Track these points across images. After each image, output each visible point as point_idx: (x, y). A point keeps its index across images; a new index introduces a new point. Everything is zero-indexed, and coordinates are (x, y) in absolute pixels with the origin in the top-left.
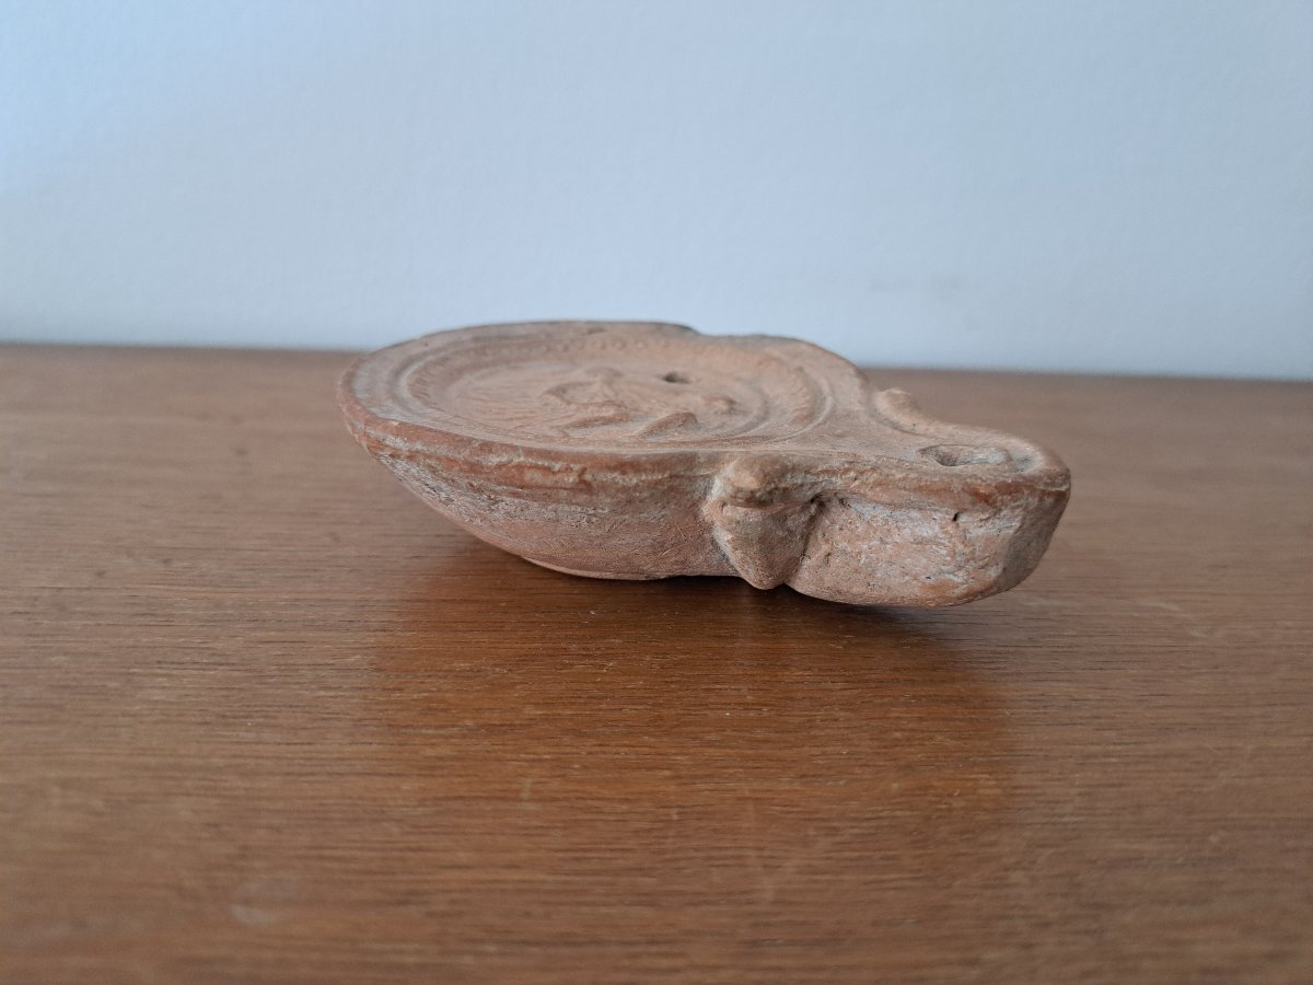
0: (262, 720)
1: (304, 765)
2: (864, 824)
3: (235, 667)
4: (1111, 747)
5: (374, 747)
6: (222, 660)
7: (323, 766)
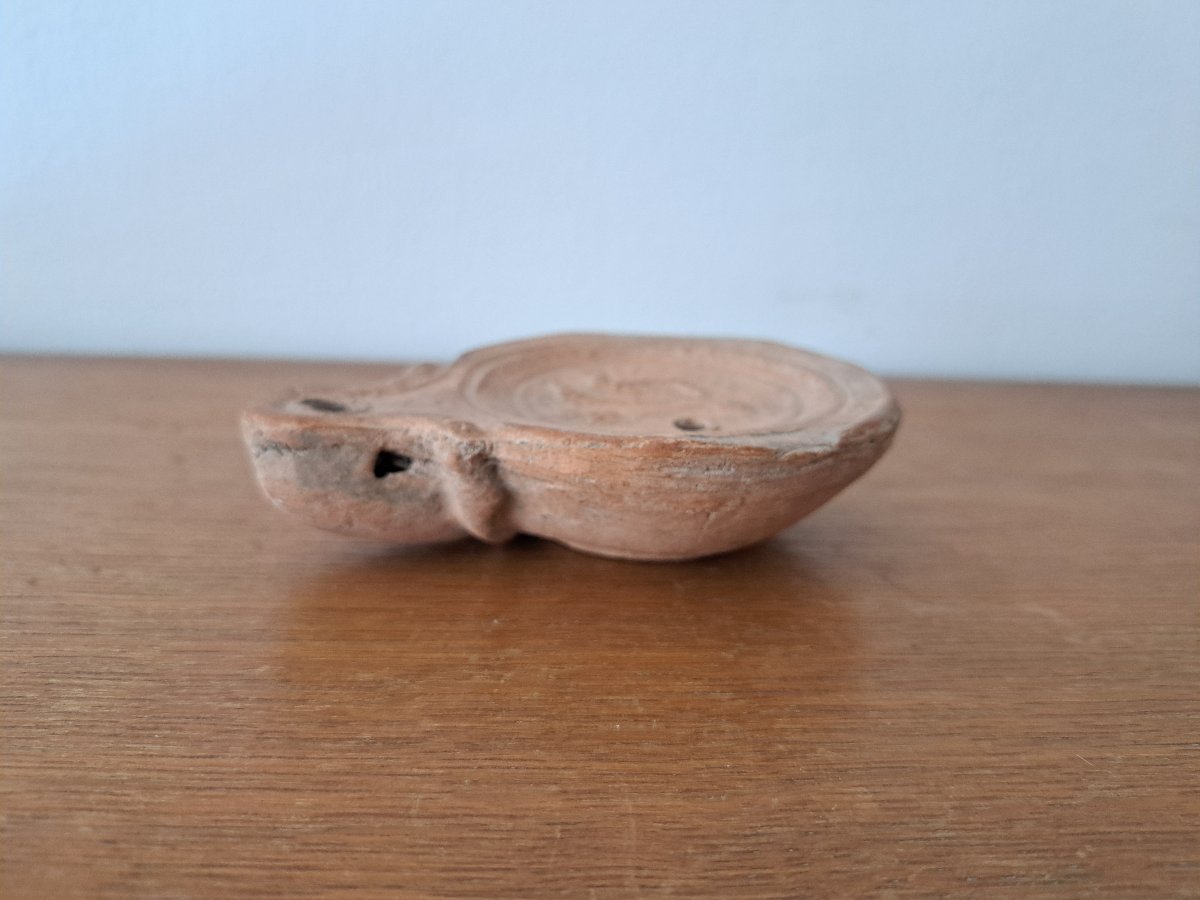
0: (168, 732)
1: (203, 779)
2: (742, 841)
3: (149, 678)
4: (986, 759)
5: (273, 761)
6: (136, 669)
7: (221, 780)
